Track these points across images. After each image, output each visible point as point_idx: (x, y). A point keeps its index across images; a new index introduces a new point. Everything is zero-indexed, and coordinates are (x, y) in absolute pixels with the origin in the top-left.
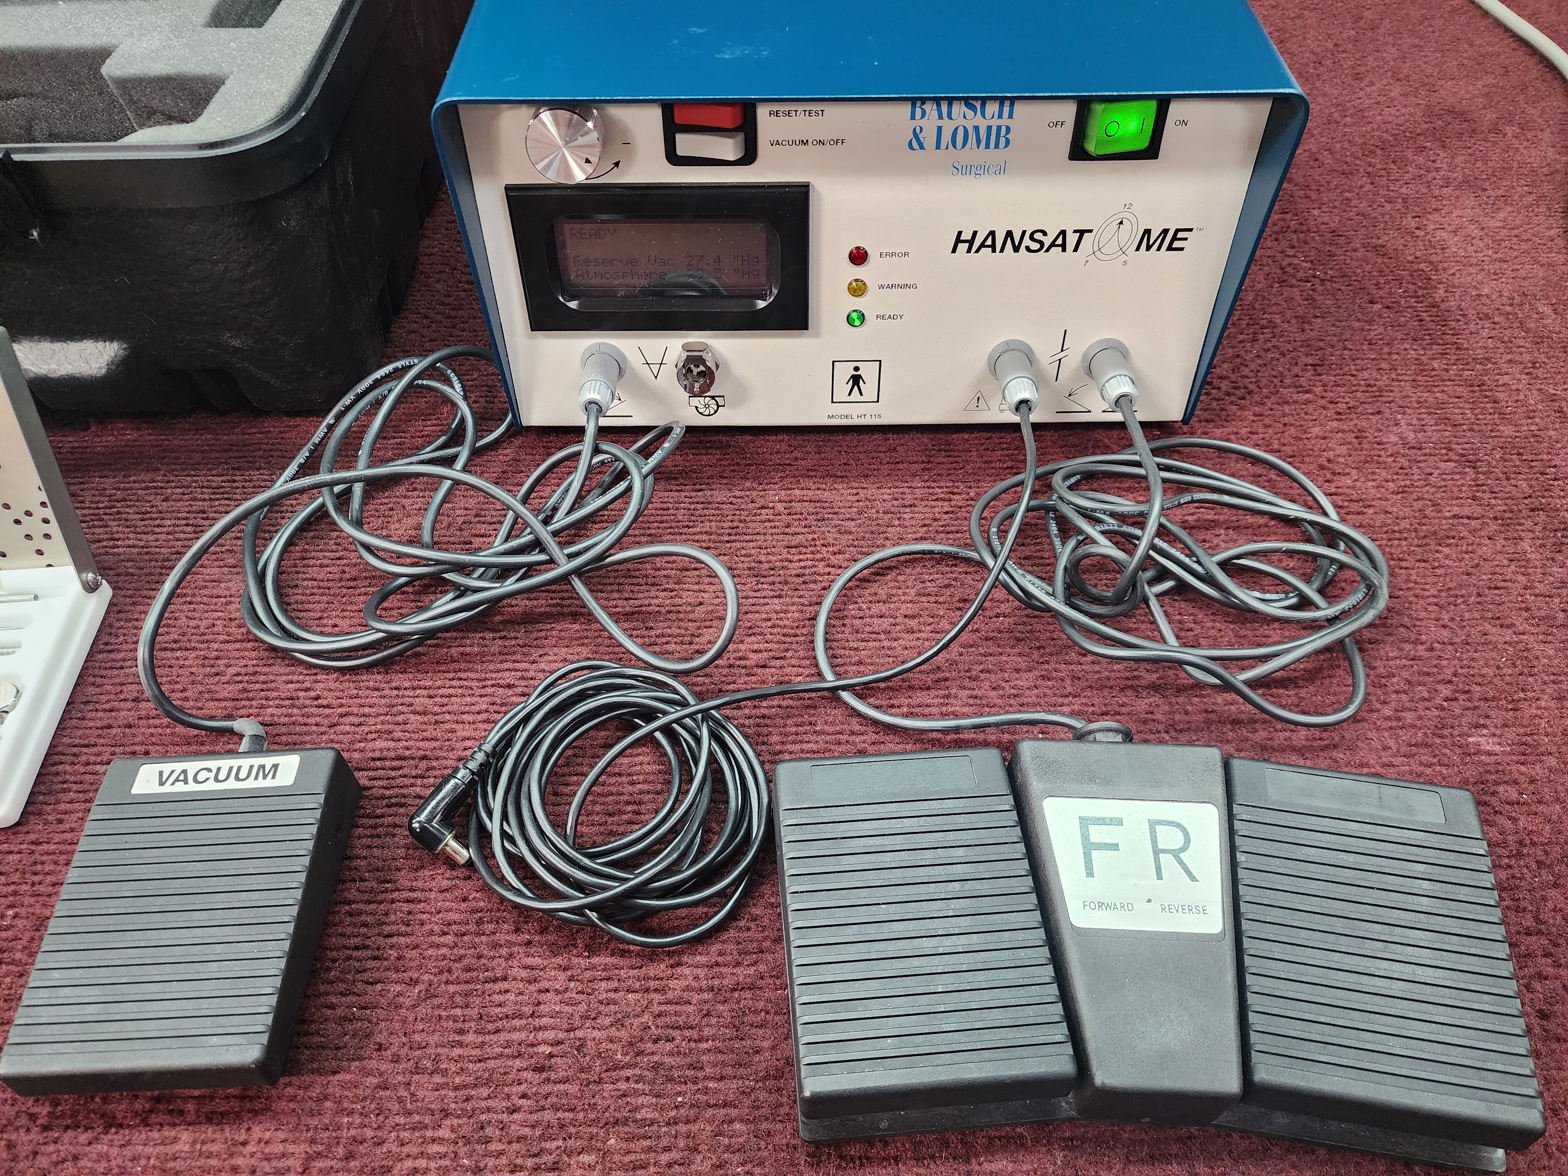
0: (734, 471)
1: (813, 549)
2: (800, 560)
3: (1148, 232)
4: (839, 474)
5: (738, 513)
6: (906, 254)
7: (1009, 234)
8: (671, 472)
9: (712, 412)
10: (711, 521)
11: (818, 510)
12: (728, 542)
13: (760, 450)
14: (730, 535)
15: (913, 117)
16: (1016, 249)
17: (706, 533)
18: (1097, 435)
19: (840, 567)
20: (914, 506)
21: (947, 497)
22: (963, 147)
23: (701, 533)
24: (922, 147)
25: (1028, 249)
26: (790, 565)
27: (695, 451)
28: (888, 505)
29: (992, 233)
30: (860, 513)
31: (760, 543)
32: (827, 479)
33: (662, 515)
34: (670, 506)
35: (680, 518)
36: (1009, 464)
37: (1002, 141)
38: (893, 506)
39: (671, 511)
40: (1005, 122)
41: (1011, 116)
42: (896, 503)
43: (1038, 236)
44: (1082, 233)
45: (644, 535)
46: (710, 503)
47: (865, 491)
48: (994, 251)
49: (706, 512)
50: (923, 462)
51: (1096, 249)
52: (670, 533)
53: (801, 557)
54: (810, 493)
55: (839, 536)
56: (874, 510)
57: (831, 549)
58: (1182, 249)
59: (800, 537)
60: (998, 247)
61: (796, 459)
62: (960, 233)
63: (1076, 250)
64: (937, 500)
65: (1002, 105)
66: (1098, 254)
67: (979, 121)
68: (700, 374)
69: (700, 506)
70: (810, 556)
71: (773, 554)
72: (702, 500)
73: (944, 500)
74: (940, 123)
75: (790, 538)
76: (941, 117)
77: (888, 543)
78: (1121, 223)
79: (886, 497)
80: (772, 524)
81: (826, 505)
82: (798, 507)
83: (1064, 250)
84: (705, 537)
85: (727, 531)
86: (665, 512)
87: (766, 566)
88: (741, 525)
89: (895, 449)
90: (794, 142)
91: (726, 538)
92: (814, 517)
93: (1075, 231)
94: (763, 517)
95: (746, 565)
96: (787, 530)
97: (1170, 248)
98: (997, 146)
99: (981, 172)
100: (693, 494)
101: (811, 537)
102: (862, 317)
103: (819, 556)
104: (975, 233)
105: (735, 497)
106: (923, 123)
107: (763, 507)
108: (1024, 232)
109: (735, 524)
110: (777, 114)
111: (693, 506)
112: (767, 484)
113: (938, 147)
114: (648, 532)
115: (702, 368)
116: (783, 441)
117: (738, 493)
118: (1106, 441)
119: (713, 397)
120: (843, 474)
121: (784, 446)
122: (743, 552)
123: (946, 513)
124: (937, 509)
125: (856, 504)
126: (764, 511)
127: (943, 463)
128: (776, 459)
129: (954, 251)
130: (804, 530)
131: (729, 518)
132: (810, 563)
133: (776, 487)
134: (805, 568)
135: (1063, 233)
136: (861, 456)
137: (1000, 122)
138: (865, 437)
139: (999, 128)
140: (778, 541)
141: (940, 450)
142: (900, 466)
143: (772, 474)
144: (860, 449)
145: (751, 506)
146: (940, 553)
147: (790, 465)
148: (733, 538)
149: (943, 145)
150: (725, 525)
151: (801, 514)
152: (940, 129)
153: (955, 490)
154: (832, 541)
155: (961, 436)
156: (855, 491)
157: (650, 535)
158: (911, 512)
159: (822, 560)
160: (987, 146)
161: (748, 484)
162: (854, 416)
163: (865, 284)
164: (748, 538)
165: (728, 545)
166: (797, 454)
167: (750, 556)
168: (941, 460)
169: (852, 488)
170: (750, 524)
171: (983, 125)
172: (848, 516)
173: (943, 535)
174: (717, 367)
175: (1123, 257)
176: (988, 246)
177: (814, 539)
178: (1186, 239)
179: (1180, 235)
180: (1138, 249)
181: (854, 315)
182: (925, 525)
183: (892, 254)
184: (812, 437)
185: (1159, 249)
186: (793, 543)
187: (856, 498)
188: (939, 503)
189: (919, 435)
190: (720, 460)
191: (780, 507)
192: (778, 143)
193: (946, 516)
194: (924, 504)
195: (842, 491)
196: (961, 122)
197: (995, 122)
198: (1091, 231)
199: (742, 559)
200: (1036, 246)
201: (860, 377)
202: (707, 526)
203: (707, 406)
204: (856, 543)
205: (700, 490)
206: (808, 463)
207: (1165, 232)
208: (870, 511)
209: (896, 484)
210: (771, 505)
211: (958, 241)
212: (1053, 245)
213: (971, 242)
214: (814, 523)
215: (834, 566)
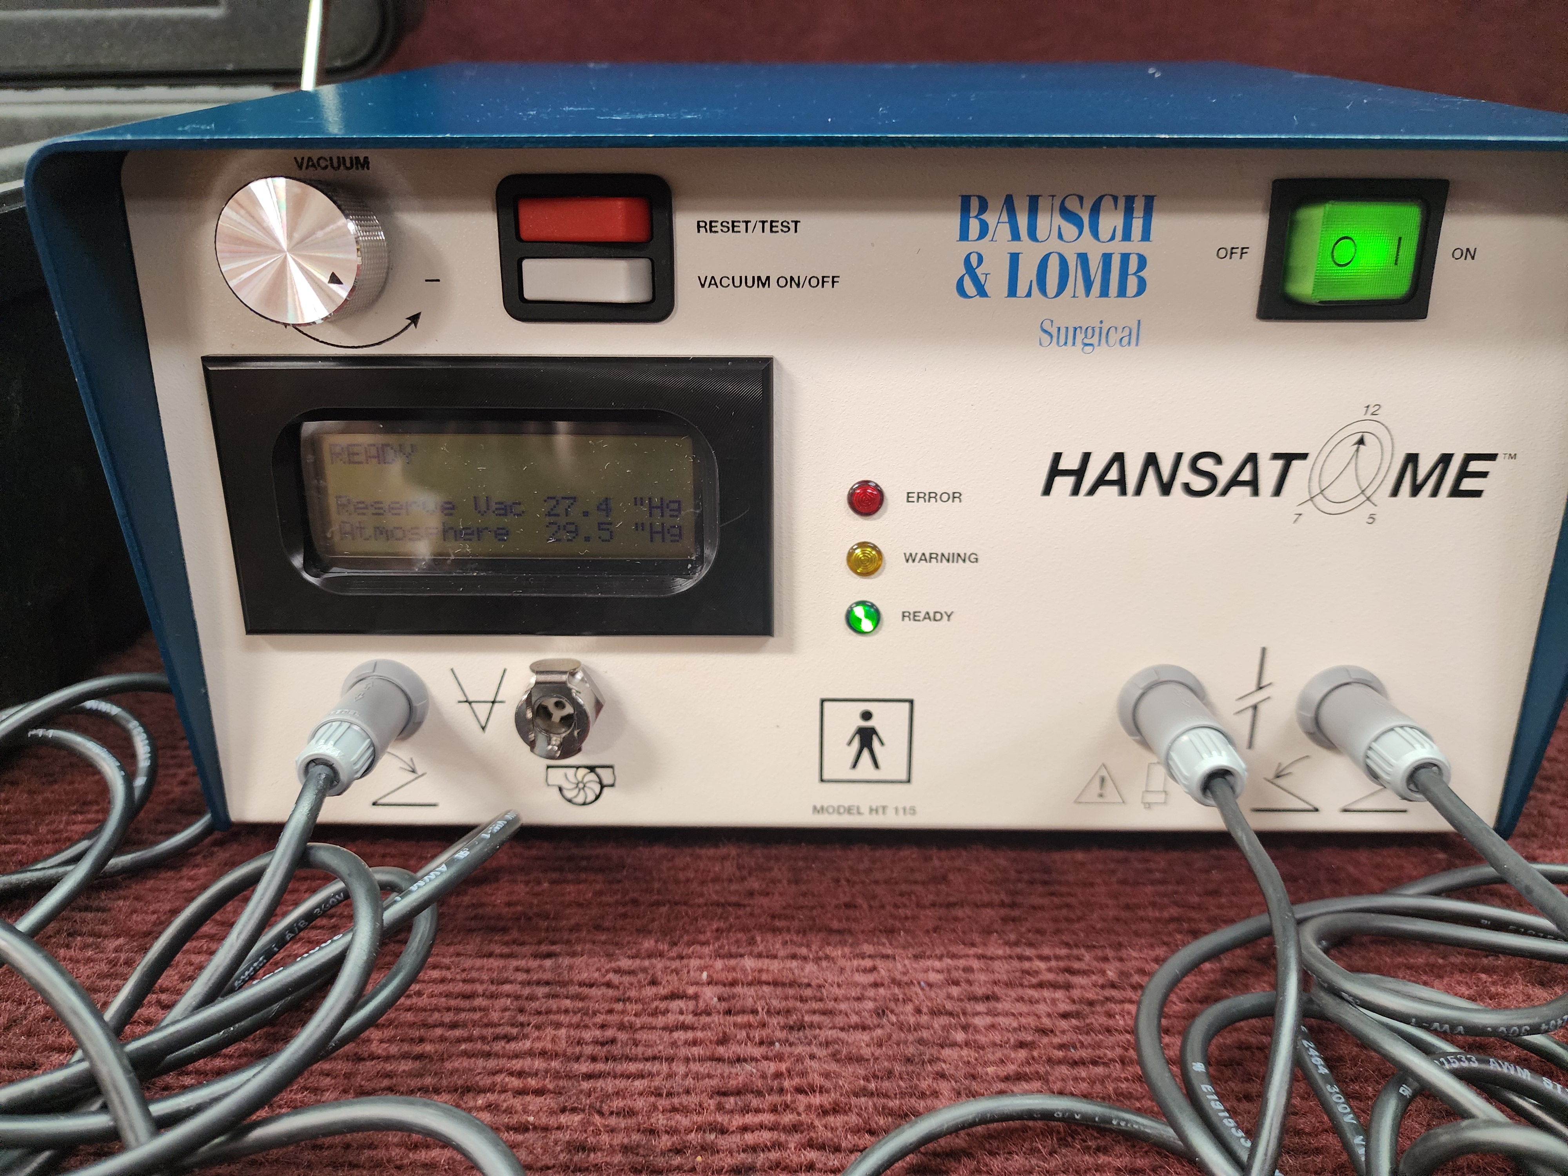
0: (624, 916)
1: (775, 1098)
2: (745, 1129)
3: (1412, 459)
4: (835, 925)
5: (619, 1006)
6: (955, 496)
7: (1151, 460)
8: (500, 917)
9: (591, 797)
10: (558, 1025)
11: (791, 1004)
12: (589, 1076)
13: (681, 876)
14: (594, 1059)
15: (964, 235)
16: (1166, 489)
17: (543, 1054)
18: (1330, 857)
19: (837, 1149)
20: (995, 998)
21: (1061, 978)
22: (1058, 294)
23: (531, 1053)
24: (982, 292)
25: (1187, 488)
26: (724, 1142)
27: (555, 876)
28: (939, 996)
29: (1119, 458)
30: (880, 1013)
31: (657, 1082)
32: (811, 937)
33: (458, 1010)
34: (480, 988)
35: (495, 1016)
36: (1174, 911)
37: (1132, 284)
38: (949, 997)
39: (478, 1002)
40: (1135, 246)
41: (1146, 236)
42: (955, 991)
43: (1205, 464)
44: (1288, 459)
45: (405, 1056)
46: (564, 984)
47: (890, 964)
48: (1123, 492)
49: (553, 1004)
50: (1002, 904)
51: (1316, 490)
52: (466, 1054)
53: (749, 1119)
54: (775, 965)
55: (833, 1067)
56: (909, 1008)
57: (816, 1100)
58: (1477, 494)
59: (748, 1067)
60: (1132, 482)
61: (751, 894)
62: (1057, 457)
63: (1278, 492)
64: (1041, 985)
65: (1129, 212)
66: (1319, 500)
67: (1087, 243)
68: (566, 720)
69: (541, 991)
70: (767, 1118)
71: (685, 1110)
72: (548, 976)
73: (1055, 986)
74: (1015, 247)
75: (726, 1069)
76: (1016, 236)
77: (944, 1087)
78: (1361, 442)
79: (933, 977)
80: (690, 1035)
81: (808, 992)
82: (747, 995)
83: (1256, 493)
84: (539, 1064)
85: (588, 1050)
86: (465, 1004)
87: (665, 1141)
88: (622, 1036)
89: (944, 879)
90: (744, 280)
91: (584, 1067)
92: (782, 1020)
93: (1276, 456)
94: (671, 1019)
95: (620, 1139)
96: (721, 1050)
97: (1456, 492)
98: (1122, 292)
99: (1095, 341)
100: (534, 964)
101: (771, 1067)
102: (875, 615)
103: (788, 1118)
104: (1086, 457)
105: (618, 971)
106: (982, 246)
107: (674, 996)
108: (1179, 456)
109: (610, 1033)
110: (710, 227)
111: (527, 991)
112: (689, 944)
113: (1012, 292)
114: (418, 1049)
115: (569, 710)
116: (724, 858)
117: (625, 963)
118: (1351, 869)
119: (592, 769)
120: (844, 925)
121: (729, 868)
122: (618, 1103)
123: (1065, 1016)
124: (1042, 1008)
125: (871, 993)
126: (676, 1005)
127: (1042, 908)
128: (712, 892)
129: (1047, 491)
130: (757, 1052)
131: (599, 1019)
132: (766, 1136)
133: (706, 950)
134: (754, 1149)
135: (1252, 458)
136: (880, 890)
137: (1126, 247)
138: (886, 854)
139: (1125, 258)
140: (697, 1077)
141: (1031, 882)
142: (959, 913)
143: (702, 922)
144: (878, 876)
145: (649, 991)
146: (1068, 1119)
147: (738, 905)
148: (600, 1066)
149: (1022, 289)
150: (587, 1035)
151: (754, 1012)
152: (1014, 259)
153: (1076, 965)
154: (818, 1080)
155: (1068, 855)
156: (868, 963)
157: (419, 1057)
158: (991, 1013)
159: (795, 1128)
160: (1104, 293)
161: (648, 944)
162: (865, 809)
163: (879, 552)
164: (633, 1067)
165: (586, 1085)
166: (754, 884)
167: (631, 1113)
168: (1037, 901)
169: (863, 956)
170: (642, 1036)
171: (1095, 252)
172: (854, 1019)
173: (1064, 1070)
174: (599, 706)
175: (1368, 508)
176: (1111, 483)
177: (778, 1075)
178: (1484, 475)
179: (1474, 466)
180: (1395, 492)
181: (859, 612)
182: (1022, 1045)
183: (931, 496)
184: (785, 850)
185: (1435, 493)
186: (733, 1083)
187: (870, 978)
188: (1047, 993)
189: (988, 853)
190: (600, 893)
191: (710, 995)
192: (713, 282)
193: (1064, 1024)
194: (1013, 994)
195: (842, 962)
196: (1054, 245)
197: (1118, 248)
198: (1304, 456)
199: (613, 1121)
200: (1201, 484)
201: (872, 731)
202: (546, 1039)
203: (581, 786)
204: (872, 1086)
205: (549, 955)
206: (776, 902)
207: (1445, 459)
208: (899, 1009)
209: (953, 949)
210: (691, 990)
211: (1055, 472)
212: (1234, 482)
213: (1079, 474)
214: (779, 1034)
215: (822, 1147)
